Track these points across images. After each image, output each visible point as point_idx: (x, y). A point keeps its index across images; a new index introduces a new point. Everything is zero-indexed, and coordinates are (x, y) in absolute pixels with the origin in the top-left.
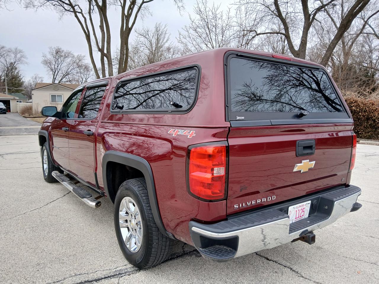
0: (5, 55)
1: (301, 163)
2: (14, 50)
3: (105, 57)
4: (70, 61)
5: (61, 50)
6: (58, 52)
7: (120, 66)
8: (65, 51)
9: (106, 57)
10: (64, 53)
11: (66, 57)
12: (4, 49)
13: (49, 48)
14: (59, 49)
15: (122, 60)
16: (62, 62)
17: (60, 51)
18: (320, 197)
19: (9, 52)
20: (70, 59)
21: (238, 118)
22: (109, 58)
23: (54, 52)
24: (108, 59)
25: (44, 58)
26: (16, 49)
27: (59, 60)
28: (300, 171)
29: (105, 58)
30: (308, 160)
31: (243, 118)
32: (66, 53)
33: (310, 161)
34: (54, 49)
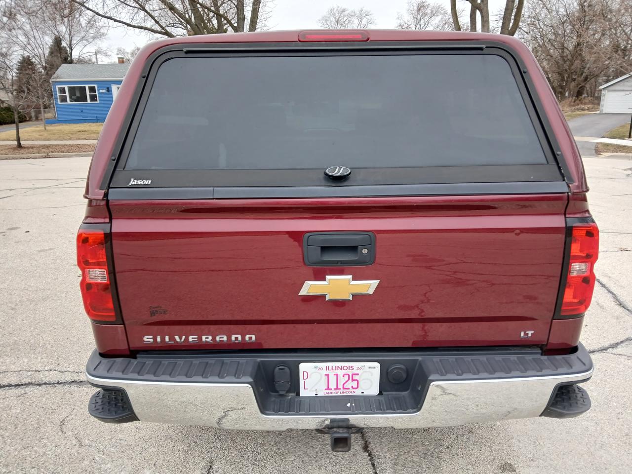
0: (346, 22)
1: (324, 279)
2: (358, 13)
3: (477, 11)
4: (439, 21)
5: (425, 4)
6: (421, 7)
7: (503, 24)
8: (432, 5)
9: (479, 10)
10: (430, 9)
11: (433, 15)
12: (346, 13)
13: (408, 3)
14: (423, 3)
15: (509, 12)
16: (426, 25)
17: (423, 6)
18: (418, 360)
19: (352, 16)
20: (440, 17)
21: (133, 182)
22: (484, 11)
23: (416, 8)
24: (481, 13)
25: (399, 21)
26: (362, 11)
27: (422, 22)
28: (324, 296)
29: (478, 13)
30: (350, 277)
31: (148, 182)
32: (434, 7)
33: (354, 279)
34: (415, 5)
